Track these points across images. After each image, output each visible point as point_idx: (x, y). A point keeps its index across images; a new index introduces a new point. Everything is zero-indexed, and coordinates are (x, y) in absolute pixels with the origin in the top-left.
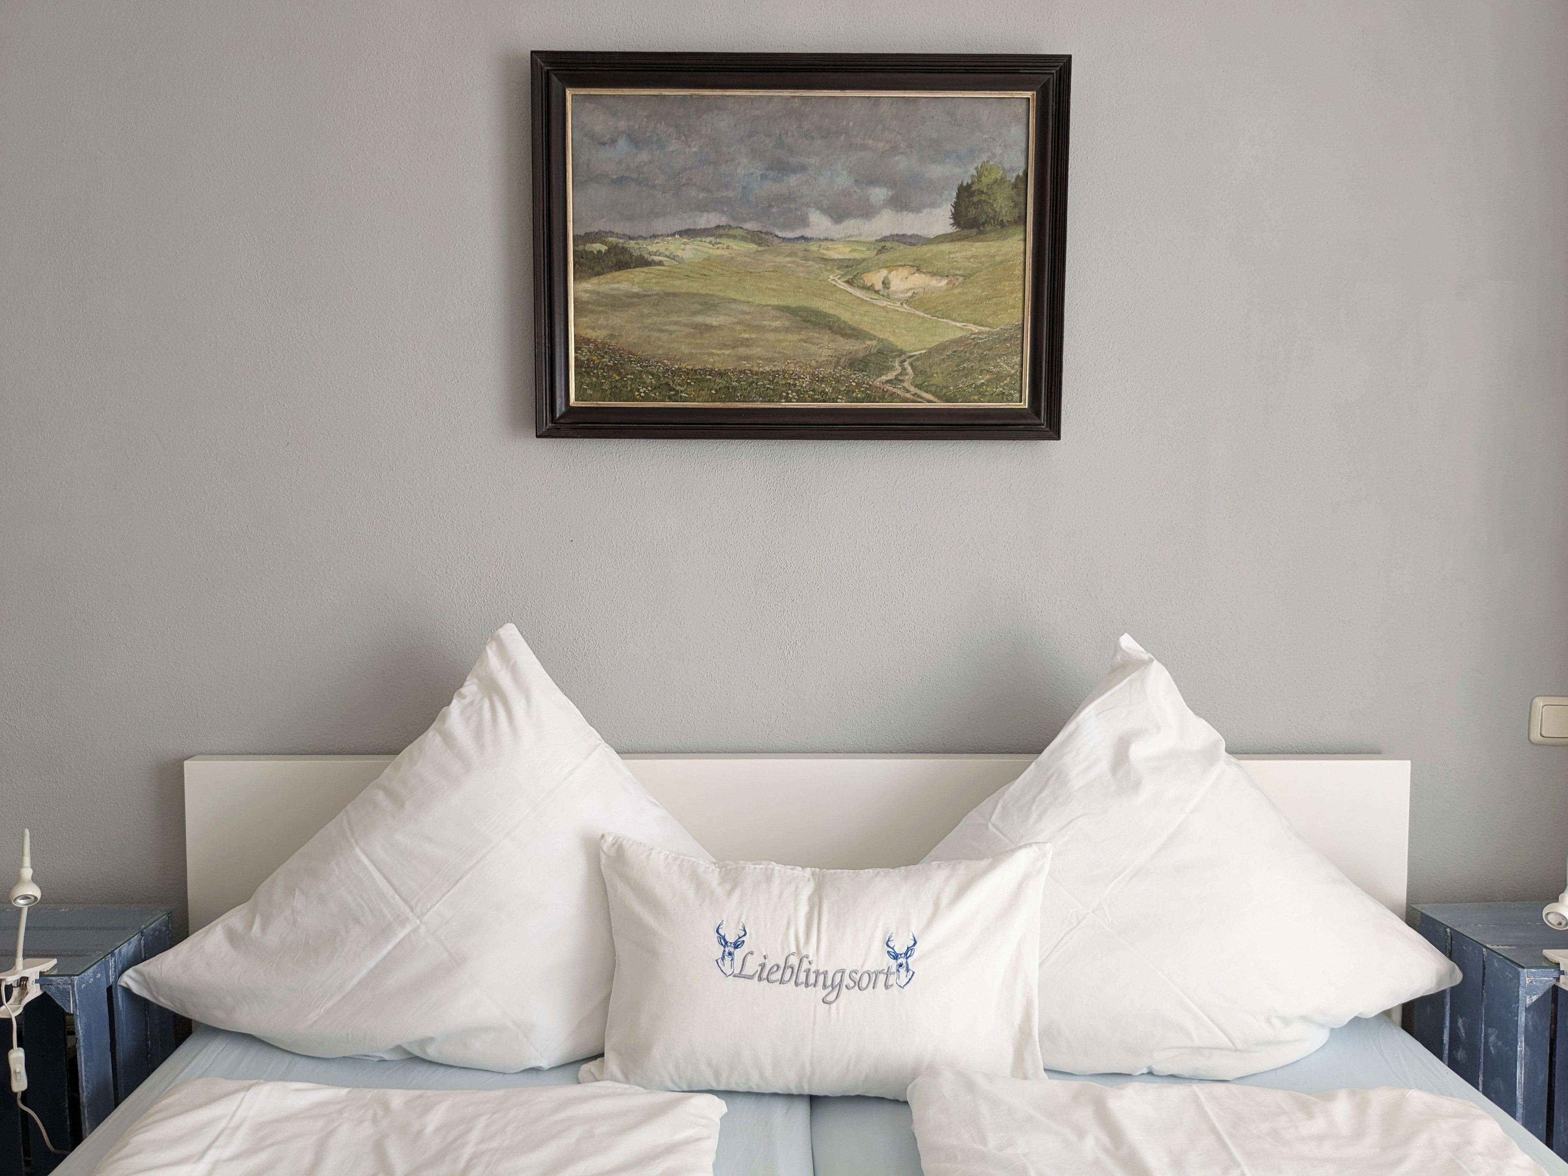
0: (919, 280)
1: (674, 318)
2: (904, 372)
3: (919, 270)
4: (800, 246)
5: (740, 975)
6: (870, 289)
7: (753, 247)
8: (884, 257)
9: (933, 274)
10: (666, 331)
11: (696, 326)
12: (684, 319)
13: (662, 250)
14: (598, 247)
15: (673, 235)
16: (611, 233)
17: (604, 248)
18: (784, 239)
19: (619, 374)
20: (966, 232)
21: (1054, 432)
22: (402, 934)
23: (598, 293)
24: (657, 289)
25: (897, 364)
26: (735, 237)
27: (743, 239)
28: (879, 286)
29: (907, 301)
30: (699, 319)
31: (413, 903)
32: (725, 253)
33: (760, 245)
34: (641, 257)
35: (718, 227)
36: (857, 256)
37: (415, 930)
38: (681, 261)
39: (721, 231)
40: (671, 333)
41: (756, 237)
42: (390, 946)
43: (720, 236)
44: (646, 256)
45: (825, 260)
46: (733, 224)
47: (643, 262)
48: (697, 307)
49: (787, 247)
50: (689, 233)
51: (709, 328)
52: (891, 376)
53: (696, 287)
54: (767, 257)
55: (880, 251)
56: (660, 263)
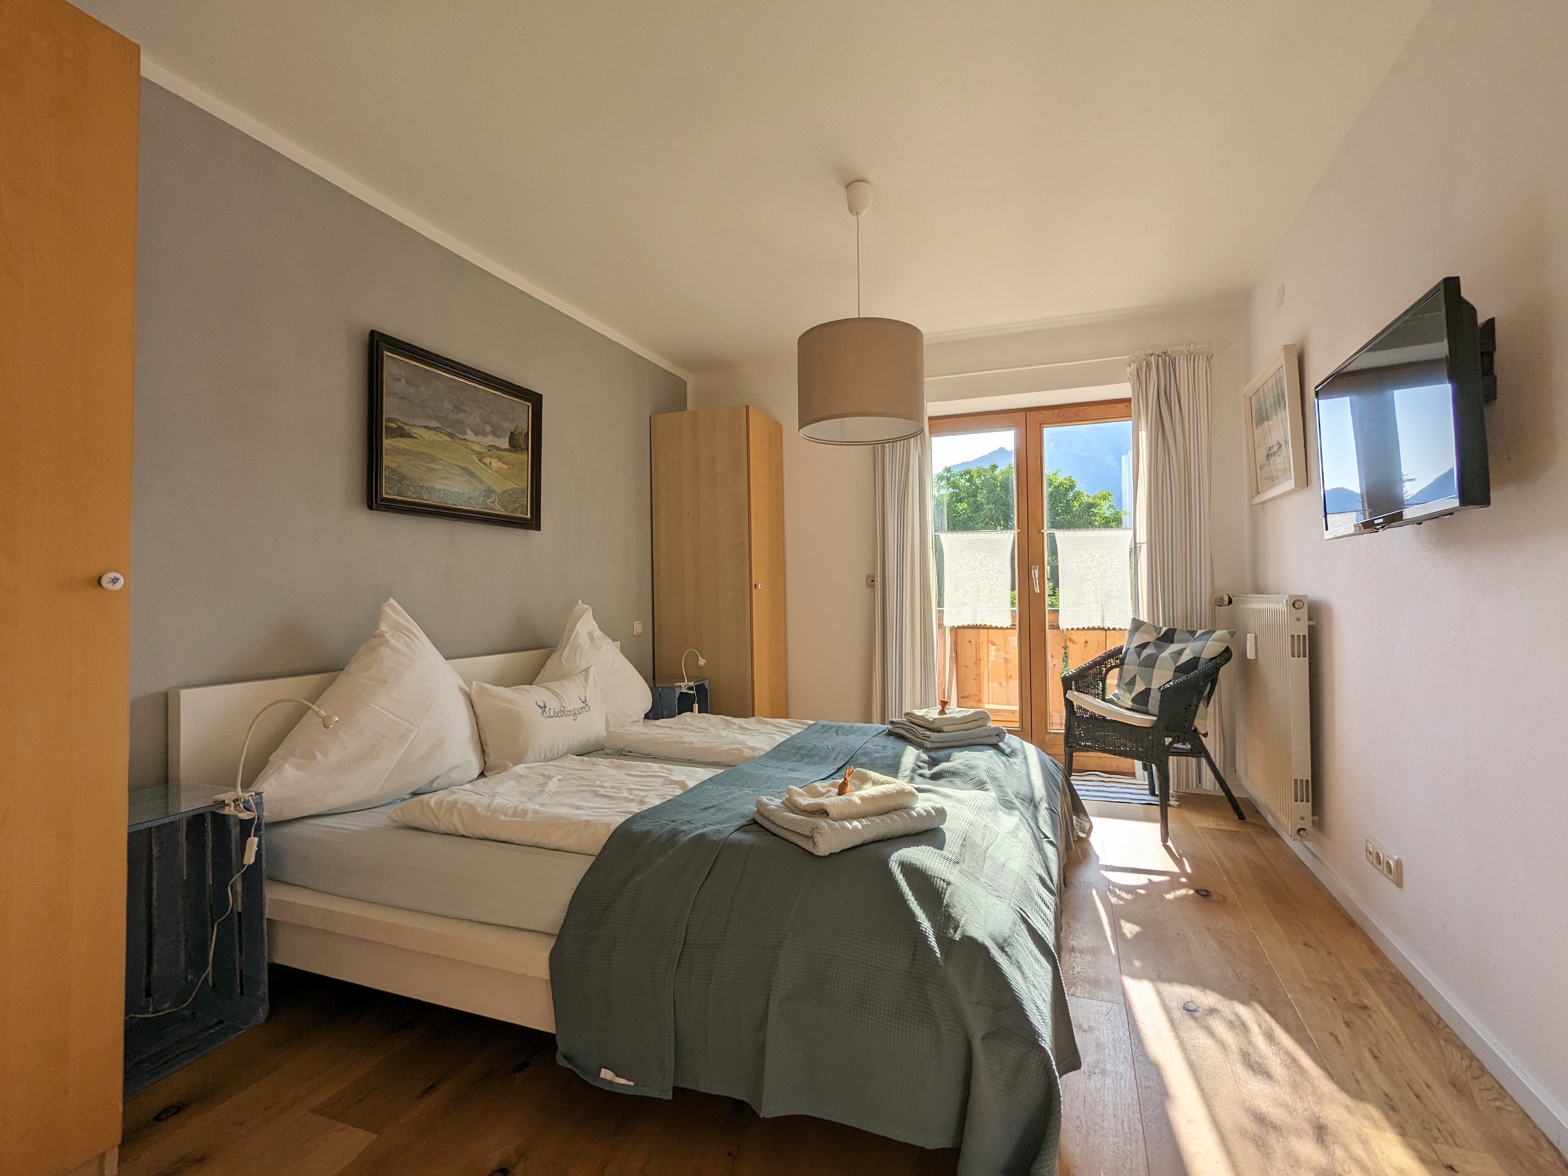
0: (500, 464)
1: (421, 462)
2: (495, 499)
3: (500, 461)
4: (464, 442)
5: (550, 717)
6: (485, 464)
7: (449, 439)
8: (490, 453)
9: (504, 463)
10: (419, 468)
11: (428, 468)
12: (425, 464)
13: (418, 432)
14: (393, 425)
15: (421, 427)
16: (398, 420)
17: (395, 426)
18: (459, 438)
19: (401, 484)
20: (512, 449)
21: (538, 528)
22: (412, 736)
23: (392, 446)
24: (415, 449)
25: (493, 495)
26: (443, 433)
27: (446, 435)
28: (488, 464)
29: (496, 472)
30: (430, 465)
31: (412, 721)
32: (438, 439)
33: (451, 438)
34: (409, 434)
35: (437, 427)
36: (482, 451)
37: (418, 733)
38: (425, 439)
39: (438, 430)
40: (420, 469)
41: (450, 435)
42: (408, 744)
43: (438, 432)
44: (411, 433)
45: (472, 450)
46: (443, 428)
47: (410, 436)
48: (429, 460)
49: (461, 442)
50: (428, 428)
51: (433, 469)
52: (492, 500)
53: (429, 451)
54: (454, 444)
55: (489, 450)
56: (417, 438)
